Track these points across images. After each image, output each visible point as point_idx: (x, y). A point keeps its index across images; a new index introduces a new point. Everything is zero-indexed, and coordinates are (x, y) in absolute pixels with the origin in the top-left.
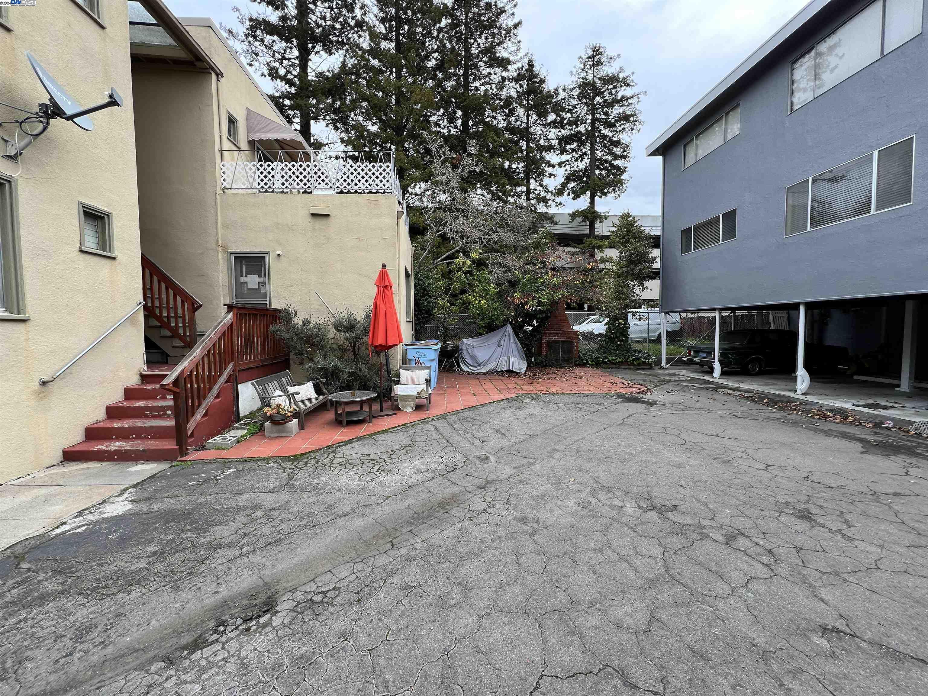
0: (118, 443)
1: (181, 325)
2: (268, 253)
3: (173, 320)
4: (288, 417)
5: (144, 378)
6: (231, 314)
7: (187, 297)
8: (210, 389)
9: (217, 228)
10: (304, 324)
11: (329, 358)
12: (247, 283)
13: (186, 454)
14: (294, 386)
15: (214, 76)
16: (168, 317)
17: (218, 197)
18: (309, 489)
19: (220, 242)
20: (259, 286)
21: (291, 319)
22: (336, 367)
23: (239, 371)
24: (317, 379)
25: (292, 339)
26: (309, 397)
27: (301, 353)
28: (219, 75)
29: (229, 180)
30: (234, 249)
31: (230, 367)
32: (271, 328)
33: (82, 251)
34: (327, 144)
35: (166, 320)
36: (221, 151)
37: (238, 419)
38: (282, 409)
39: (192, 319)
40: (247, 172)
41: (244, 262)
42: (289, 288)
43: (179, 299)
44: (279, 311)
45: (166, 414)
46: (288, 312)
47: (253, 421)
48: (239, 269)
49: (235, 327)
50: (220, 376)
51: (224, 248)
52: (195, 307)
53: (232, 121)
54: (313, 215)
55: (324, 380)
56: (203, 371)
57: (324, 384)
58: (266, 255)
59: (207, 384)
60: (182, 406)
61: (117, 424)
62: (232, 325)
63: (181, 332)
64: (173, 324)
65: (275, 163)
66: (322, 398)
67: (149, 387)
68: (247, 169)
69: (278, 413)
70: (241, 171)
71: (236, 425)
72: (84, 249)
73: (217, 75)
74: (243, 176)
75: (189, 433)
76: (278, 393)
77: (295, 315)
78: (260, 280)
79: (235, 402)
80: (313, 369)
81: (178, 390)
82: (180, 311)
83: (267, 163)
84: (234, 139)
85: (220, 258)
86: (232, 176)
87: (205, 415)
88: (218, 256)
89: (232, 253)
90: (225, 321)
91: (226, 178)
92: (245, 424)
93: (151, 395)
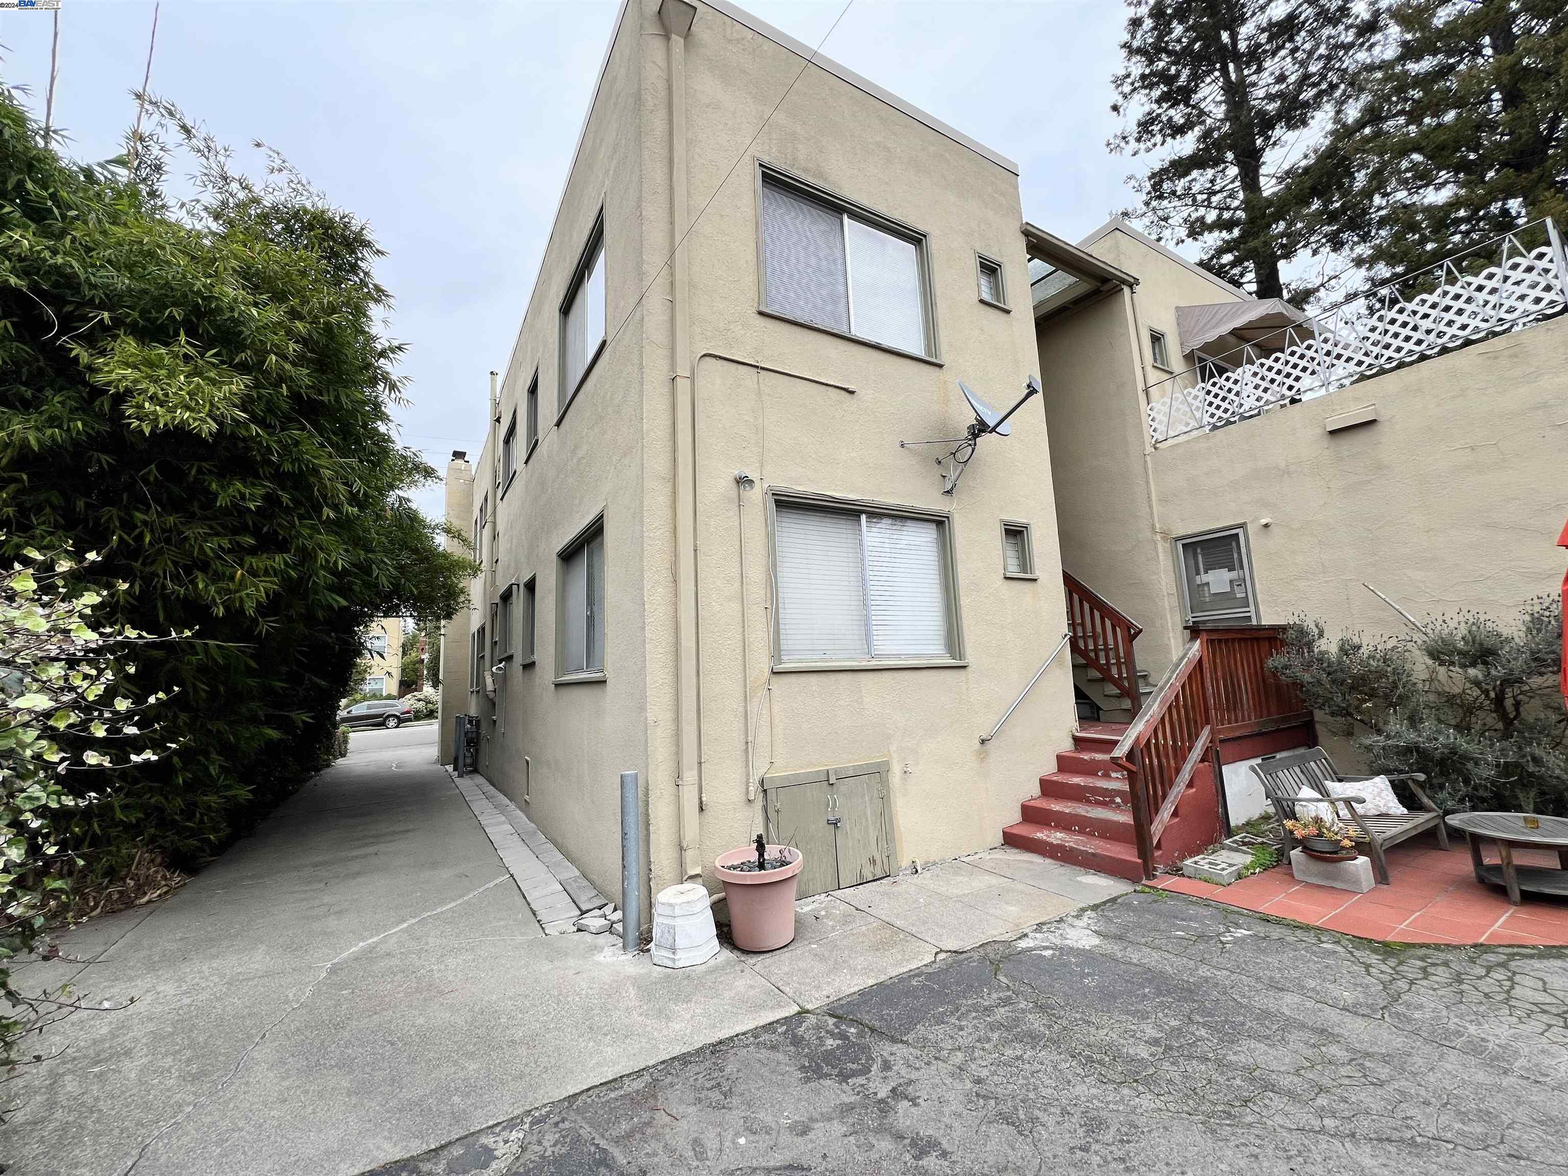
0: (1059, 835)
1: (1113, 661)
2: (1242, 526)
3: (1102, 654)
4: (1343, 848)
5: (1078, 742)
6: (1198, 641)
7: (1119, 619)
8: (1178, 771)
9: (1151, 507)
10: (1343, 650)
11: (1428, 725)
12: (1208, 584)
13: (1154, 876)
14: (1340, 780)
15: (1126, 290)
16: (1096, 650)
17: (1148, 458)
18: (1459, 1042)
19: (1158, 526)
20: (1232, 587)
21: (1310, 645)
22: (1453, 750)
23: (1221, 741)
24: (1401, 772)
25: (1319, 682)
26: (1384, 810)
27: (1346, 713)
28: (1132, 284)
29: (1162, 428)
30: (1181, 532)
31: (1205, 733)
32: (1270, 663)
33: (1006, 578)
34: (1322, 285)
35: (1092, 655)
36: (1146, 391)
37: (1229, 833)
38: (1329, 830)
39: (1129, 653)
40: (1190, 405)
41: (1199, 551)
42: (1296, 583)
43: (1108, 623)
44: (1283, 628)
45: (1113, 802)
46: (1301, 631)
47: (1260, 840)
48: (1192, 562)
49: (1206, 665)
50: (1190, 749)
51: (1165, 534)
52: (1131, 634)
53: (1157, 338)
54: (1332, 433)
55: (1421, 777)
56: (1165, 738)
57: (1421, 785)
58: (1240, 531)
59: (1172, 762)
60: (1141, 793)
61: (1056, 806)
62: (1200, 661)
63: (1114, 671)
64: (1103, 662)
65: (1240, 370)
66: (1422, 819)
67: (1086, 756)
68: (1190, 399)
69: (1318, 835)
70: (1181, 406)
71: (1227, 842)
72: (1009, 574)
73: (1131, 286)
74: (1185, 413)
75: (1155, 842)
76: (1307, 792)
77: (1321, 635)
78: (1233, 575)
79: (1220, 798)
80: (1384, 748)
81: (1134, 768)
82: (1111, 641)
83: (1224, 376)
84: (1163, 364)
85: (1160, 550)
86: (1165, 419)
87: (1175, 814)
88: (1156, 548)
89: (1177, 539)
90: (1190, 655)
91: (1158, 426)
92: (1244, 844)
93: (1090, 769)
